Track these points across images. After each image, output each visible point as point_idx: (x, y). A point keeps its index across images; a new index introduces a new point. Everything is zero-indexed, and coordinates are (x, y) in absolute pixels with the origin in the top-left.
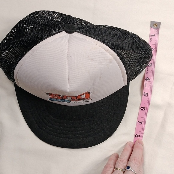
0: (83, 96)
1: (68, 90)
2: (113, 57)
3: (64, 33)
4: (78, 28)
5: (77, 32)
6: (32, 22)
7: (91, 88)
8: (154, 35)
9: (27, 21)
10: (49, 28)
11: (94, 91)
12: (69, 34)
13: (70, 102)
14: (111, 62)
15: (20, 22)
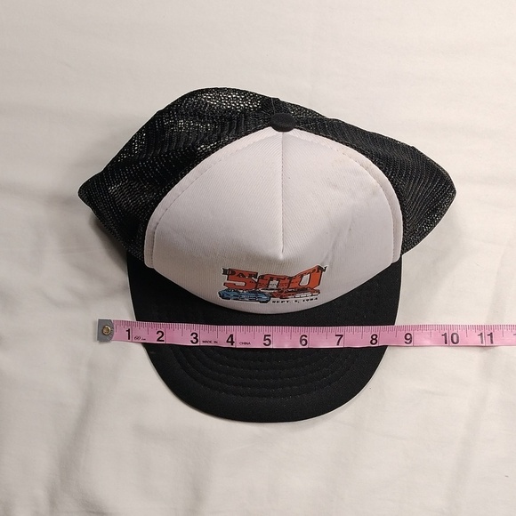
0: (305, 281)
1: (281, 257)
2: (379, 182)
3: (269, 132)
4: (298, 122)
5: (298, 128)
6: (190, 113)
7: (327, 257)
8: (129, 331)
9: (177, 110)
10: (231, 124)
11: (331, 267)
12: (281, 133)
13: (266, 302)
14: (374, 193)
15: (160, 113)
